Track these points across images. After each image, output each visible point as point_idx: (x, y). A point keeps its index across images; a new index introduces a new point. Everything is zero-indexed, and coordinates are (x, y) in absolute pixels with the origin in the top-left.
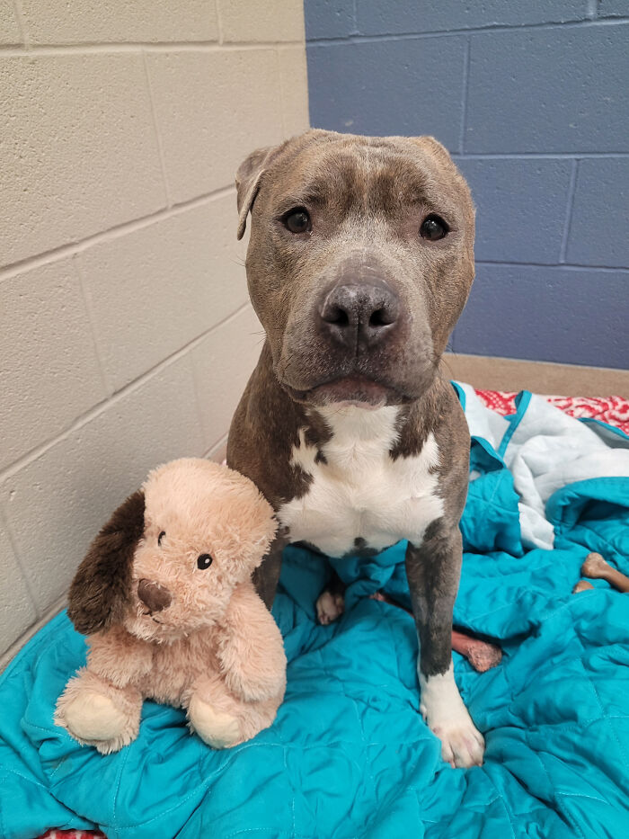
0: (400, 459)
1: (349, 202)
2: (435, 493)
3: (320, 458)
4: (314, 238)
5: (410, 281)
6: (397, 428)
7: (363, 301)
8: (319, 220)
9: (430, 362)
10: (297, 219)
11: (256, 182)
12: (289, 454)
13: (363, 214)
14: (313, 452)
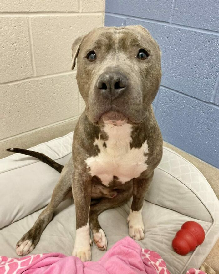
0: (133, 149)
1: (110, 47)
2: (146, 163)
3: (105, 145)
4: (98, 62)
5: (134, 74)
6: (132, 137)
7: (111, 78)
8: (99, 55)
9: (141, 105)
10: (91, 56)
11: (78, 48)
12: (94, 140)
13: (115, 52)
14: (103, 142)
